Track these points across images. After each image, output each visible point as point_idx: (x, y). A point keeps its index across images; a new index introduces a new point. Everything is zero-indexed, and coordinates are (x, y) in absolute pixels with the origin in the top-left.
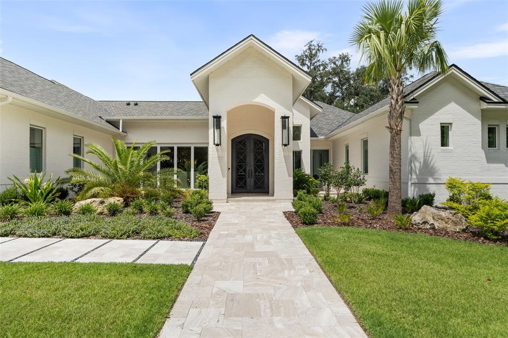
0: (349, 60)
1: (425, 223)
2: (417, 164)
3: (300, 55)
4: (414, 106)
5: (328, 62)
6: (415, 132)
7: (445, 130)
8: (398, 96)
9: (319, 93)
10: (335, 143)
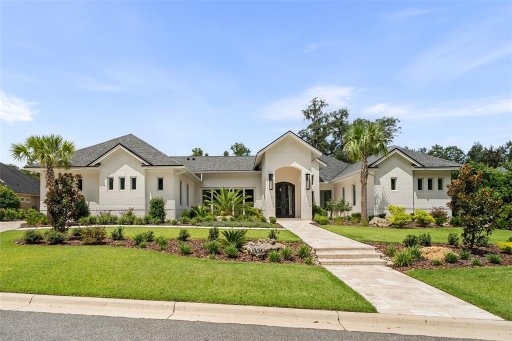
0: (348, 114)
1: (374, 224)
2: (379, 200)
3: (305, 110)
4: (377, 170)
5: (329, 115)
6: (377, 182)
7: (393, 181)
8: (365, 167)
9: (322, 142)
10: (336, 186)
